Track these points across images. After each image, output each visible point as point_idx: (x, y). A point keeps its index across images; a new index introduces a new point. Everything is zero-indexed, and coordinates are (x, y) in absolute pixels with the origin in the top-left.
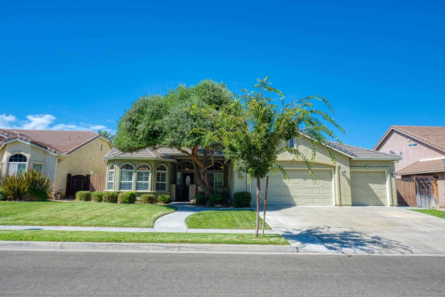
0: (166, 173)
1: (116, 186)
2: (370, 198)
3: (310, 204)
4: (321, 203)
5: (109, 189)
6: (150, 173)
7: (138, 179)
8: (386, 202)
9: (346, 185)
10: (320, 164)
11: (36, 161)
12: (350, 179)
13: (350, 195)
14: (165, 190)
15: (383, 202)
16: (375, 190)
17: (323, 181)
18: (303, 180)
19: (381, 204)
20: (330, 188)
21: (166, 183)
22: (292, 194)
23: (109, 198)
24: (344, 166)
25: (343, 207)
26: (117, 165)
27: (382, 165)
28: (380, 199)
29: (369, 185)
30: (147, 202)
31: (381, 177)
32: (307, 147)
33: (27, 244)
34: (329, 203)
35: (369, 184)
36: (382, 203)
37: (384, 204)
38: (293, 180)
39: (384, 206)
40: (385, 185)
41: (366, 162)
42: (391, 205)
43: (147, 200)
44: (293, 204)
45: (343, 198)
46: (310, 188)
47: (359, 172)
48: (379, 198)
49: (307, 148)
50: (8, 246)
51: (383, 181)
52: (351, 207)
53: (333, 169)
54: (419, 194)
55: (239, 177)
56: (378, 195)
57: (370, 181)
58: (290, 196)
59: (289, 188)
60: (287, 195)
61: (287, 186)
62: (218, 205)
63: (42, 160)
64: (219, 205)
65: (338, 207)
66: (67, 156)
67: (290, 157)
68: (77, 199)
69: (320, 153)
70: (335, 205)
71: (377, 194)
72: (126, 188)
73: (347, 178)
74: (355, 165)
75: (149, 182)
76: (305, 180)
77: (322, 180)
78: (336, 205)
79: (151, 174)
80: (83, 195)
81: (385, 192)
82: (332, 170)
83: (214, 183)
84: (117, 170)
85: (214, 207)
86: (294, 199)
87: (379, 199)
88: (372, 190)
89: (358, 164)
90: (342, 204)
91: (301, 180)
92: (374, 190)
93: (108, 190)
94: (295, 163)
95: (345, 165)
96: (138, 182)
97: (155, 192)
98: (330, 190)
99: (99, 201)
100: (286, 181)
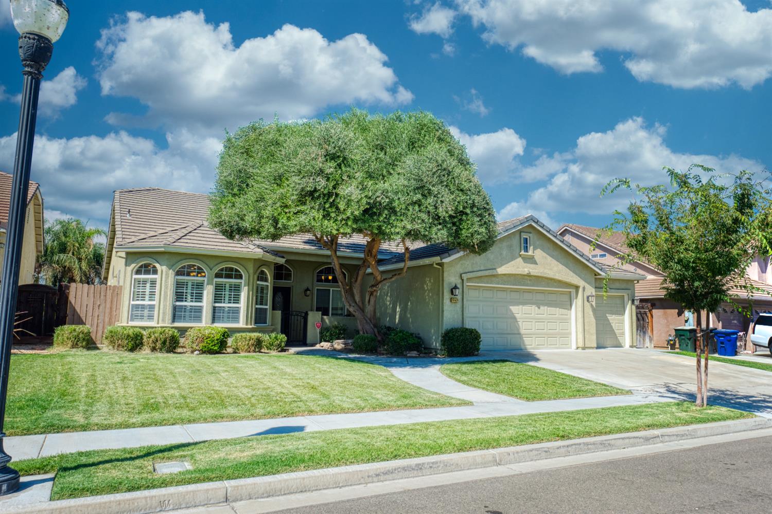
0: (268, 286)
1: (164, 313)
4: (557, 346)
5: (132, 320)
6: (245, 286)
7: (217, 298)
8: (625, 342)
10: (560, 281)
12: (595, 307)
13: (595, 331)
14: (266, 323)
16: (613, 324)
18: (536, 308)
19: (619, 346)
20: (567, 321)
21: (266, 309)
22: (522, 331)
25: (587, 351)
26: (167, 266)
29: (608, 317)
30: (253, 348)
31: (620, 304)
33: (431, 465)
34: (567, 345)
36: (620, 344)
37: (622, 344)
38: (523, 307)
39: (622, 347)
40: (622, 317)
42: (631, 347)
43: (253, 345)
45: (588, 336)
46: (544, 321)
48: (617, 335)
50: (394, 475)
51: (622, 311)
52: (595, 350)
53: (574, 290)
57: (609, 310)
58: (519, 334)
59: (518, 320)
60: (516, 332)
61: (515, 318)
62: (412, 352)
64: (414, 353)
65: (580, 350)
67: (524, 268)
68: (55, 345)
69: (561, 263)
70: (575, 348)
71: (615, 330)
72: (187, 318)
73: (592, 306)
75: (243, 304)
76: (539, 308)
78: (577, 348)
79: (246, 288)
80: (81, 336)
81: (623, 329)
82: (572, 293)
83: (329, 308)
84: (167, 278)
85: (405, 356)
87: (617, 337)
88: (610, 324)
91: (534, 306)
93: (132, 324)
95: (591, 286)
96: (217, 305)
97: (253, 326)
98: (570, 324)
99: (132, 350)
100: (514, 309)
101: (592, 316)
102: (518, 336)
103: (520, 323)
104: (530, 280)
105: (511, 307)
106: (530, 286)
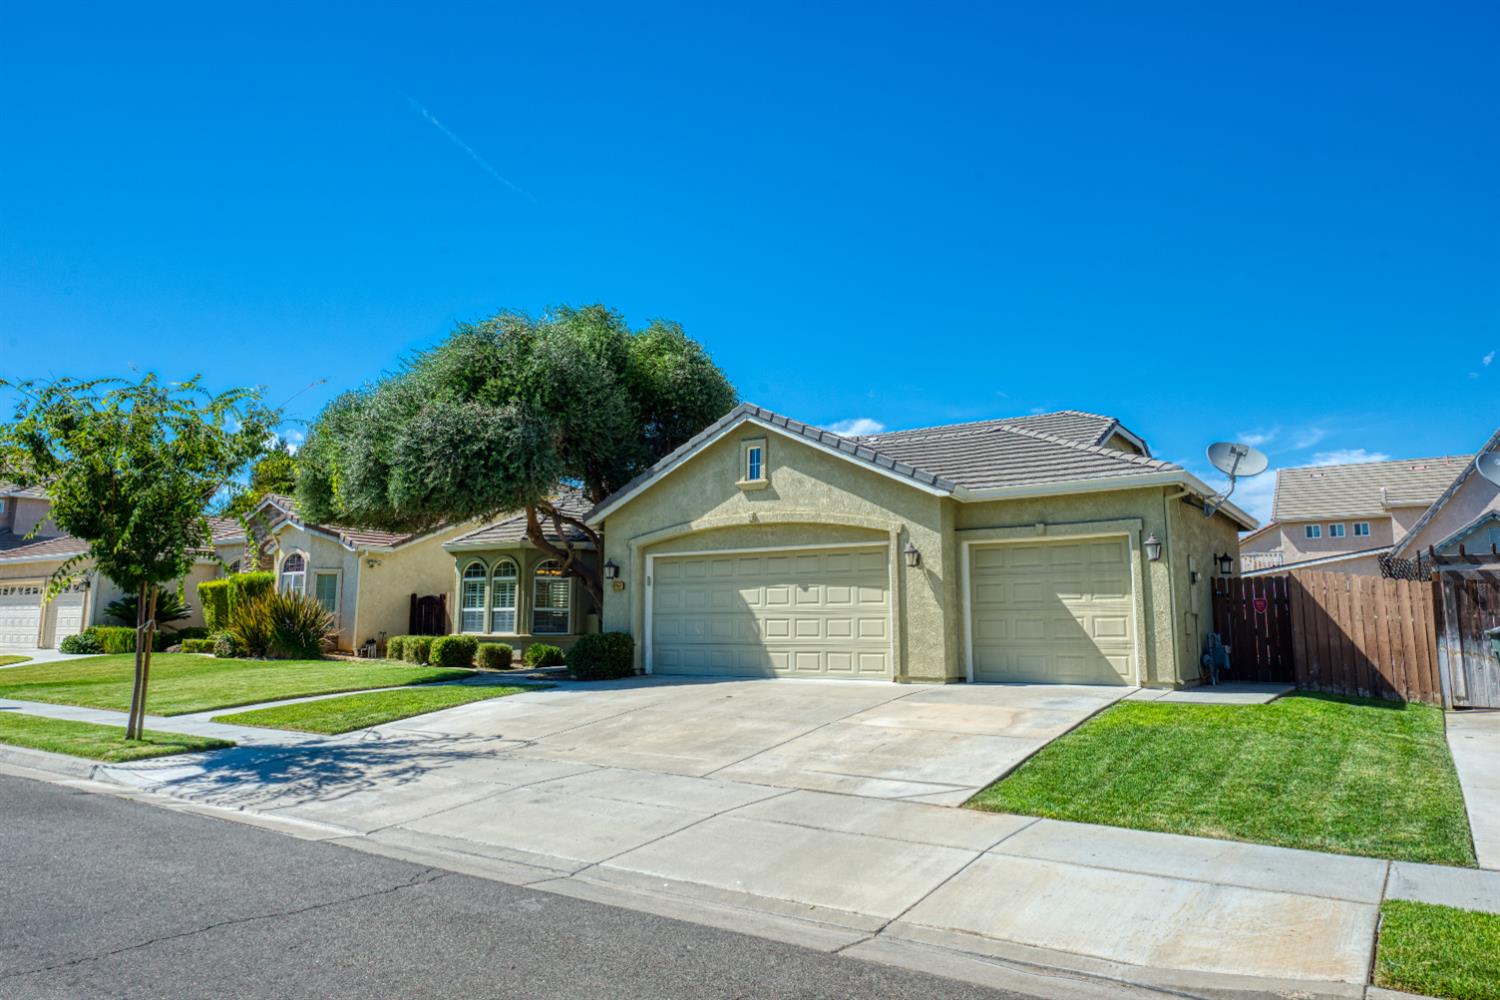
2: (1061, 654)
3: (817, 675)
4: (851, 672)
8: (1130, 672)
9: (925, 601)
11: (322, 568)
12: (941, 577)
15: (1120, 669)
16: (1085, 619)
17: (861, 589)
18: (799, 589)
22: (766, 639)
23: (416, 654)
24: (920, 528)
27: (1110, 512)
28: (1108, 658)
29: (1059, 601)
31: (1109, 563)
32: (801, 471)
35: (1060, 596)
37: (1123, 676)
38: (769, 590)
40: (1120, 597)
41: (1039, 507)
44: (768, 671)
45: (916, 651)
46: (817, 616)
47: (1018, 548)
48: (1103, 651)
49: (798, 475)
51: (1119, 581)
53: (880, 542)
54: (1457, 635)
55: (614, 586)
56: (1095, 640)
57: (1066, 583)
58: (759, 644)
59: (757, 616)
60: (751, 640)
61: (750, 613)
63: (335, 566)
65: (898, 684)
66: (391, 550)
70: (892, 678)
71: (1091, 636)
73: (930, 575)
74: (996, 521)
75: (515, 609)
76: (806, 589)
77: (859, 587)
86: (771, 654)
87: (1102, 657)
89: (1007, 519)
90: (910, 674)
91: (792, 587)
92: (1079, 620)
94: (769, 529)
95: (925, 526)
96: (495, 610)
97: (527, 635)
98: (885, 621)
100: (749, 595)
101: (933, 601)
102: (754, 648)
103: (761, 623)
104: (772, 534)
105: (741, 591)
106: (775, 545)
